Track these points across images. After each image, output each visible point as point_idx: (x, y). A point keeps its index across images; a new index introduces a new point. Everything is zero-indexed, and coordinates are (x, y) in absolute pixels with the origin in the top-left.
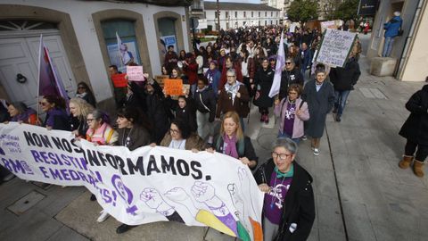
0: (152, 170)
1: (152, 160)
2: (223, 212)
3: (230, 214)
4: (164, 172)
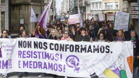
0: (90, 51)
1: (90, 47)
2: (115, 68)
3: (117, 68)
4: (94, 52)
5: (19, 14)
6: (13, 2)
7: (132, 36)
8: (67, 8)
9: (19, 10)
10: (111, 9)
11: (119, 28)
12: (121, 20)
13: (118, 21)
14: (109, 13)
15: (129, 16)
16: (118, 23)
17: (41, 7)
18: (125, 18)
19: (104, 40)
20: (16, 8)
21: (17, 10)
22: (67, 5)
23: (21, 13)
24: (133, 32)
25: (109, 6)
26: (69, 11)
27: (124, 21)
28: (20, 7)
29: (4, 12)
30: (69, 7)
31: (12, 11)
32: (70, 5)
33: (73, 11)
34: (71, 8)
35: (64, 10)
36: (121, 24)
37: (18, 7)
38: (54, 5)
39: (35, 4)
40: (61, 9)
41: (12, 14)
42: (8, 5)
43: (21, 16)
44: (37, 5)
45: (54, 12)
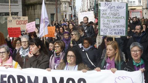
5: (35, 14)
6: (28, 2)
7: (133, 57)
8: (88, 6)
9: (34, 9)
10: (134, 5)
11: (109, 31)
12: (112, 16)
13: (106, 20)
14: (132, 9)
15: (125, 8)
16: (106, 22)
17: (56, 6)
18: (118, 12)
19: (77, 66)
20: (30, 8)
21: (32, 10)
22: (87, 2)
23: (36, 13)
24: (136, 48)
25: (132, 2)
26: (90, 9)
27: (117, 18)
28: (35, 6)
29: (18, 13)
30: (90, 5)
31: (27, 11)
32: (90, 2)
33: (94, 9)
34: (92, 6)
35: (85, 8)
36: (112, 24)
37: (33, 7)
38: (74, 3)
39: (51, 3)
40: (81, 7)
41: (26, 14)
42: (21, 6)
43: (36, 16)
44: (53, 4)
45: (73, 10)
